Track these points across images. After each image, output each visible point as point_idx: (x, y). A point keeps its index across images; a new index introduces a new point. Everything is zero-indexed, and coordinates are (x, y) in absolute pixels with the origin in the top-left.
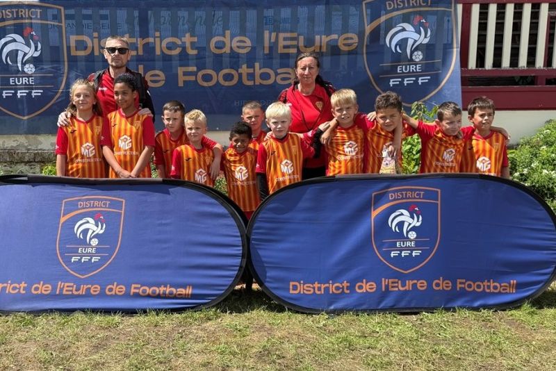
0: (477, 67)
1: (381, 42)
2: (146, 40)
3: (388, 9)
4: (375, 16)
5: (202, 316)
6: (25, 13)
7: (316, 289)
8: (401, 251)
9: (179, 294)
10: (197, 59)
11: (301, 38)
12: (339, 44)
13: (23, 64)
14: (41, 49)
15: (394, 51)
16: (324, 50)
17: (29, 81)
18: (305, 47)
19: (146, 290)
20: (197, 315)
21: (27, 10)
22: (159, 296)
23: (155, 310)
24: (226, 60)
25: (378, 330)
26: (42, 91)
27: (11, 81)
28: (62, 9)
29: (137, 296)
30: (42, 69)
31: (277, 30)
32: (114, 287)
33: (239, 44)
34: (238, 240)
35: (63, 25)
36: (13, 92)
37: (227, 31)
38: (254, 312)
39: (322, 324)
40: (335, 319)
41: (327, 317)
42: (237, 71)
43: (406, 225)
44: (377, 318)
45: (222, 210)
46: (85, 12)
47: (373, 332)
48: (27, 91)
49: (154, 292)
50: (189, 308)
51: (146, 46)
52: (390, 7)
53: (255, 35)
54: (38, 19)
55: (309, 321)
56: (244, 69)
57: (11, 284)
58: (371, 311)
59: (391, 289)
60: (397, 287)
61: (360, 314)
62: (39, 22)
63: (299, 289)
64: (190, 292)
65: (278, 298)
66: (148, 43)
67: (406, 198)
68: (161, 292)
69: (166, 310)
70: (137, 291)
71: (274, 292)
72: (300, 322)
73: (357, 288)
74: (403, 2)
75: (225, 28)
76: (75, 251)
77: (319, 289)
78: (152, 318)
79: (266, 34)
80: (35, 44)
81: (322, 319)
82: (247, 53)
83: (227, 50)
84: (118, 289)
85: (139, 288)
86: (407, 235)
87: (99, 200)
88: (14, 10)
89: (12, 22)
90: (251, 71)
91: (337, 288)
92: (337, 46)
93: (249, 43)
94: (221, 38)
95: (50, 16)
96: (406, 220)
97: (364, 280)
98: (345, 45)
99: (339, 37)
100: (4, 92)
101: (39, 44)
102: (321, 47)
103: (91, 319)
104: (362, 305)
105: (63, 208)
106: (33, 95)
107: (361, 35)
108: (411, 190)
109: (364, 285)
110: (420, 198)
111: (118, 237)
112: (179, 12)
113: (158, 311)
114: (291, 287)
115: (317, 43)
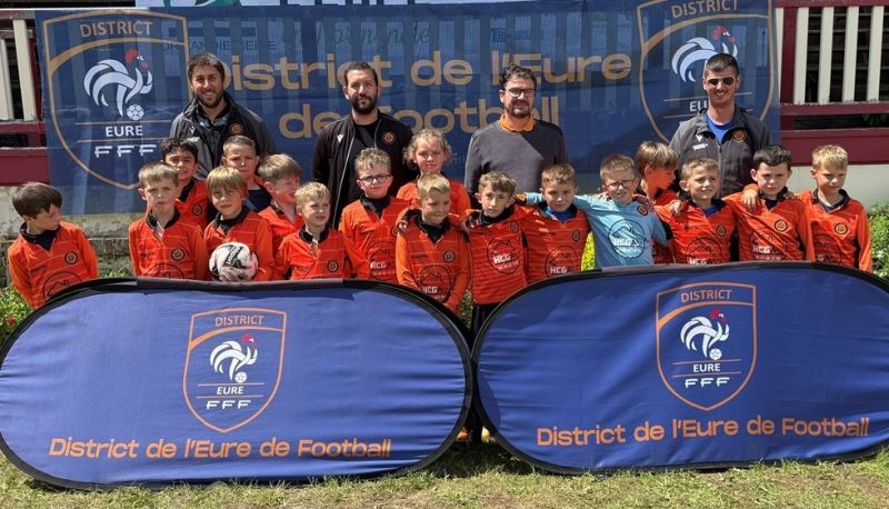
0: (806, 101)
1: (665, 67)
2: (313, 67)
3: (675, 16)
4: (655, 28)
5: (407, 483)
6: (127, 28)
7: (577, 438)
8: (700, 378)
9: (372, 453)
10: (391, 94)
11: (547, 62)
12: (603, 70)
13: (126, 106)
14: (153, 82)
15: (684, 79)
16: (581, 78)
17: (134, 131)
18: (553, 74)
19: (321, 448)
20: (399, 482)
21: (130, 23)
22: (341, 457)
23: (336, 477)
24: (436, 95)
25: (667, 496)
26: (154, 146)
27: (107, 132)
28: (184, 20)
29: (308, 457)
30: (155, 112)
31: (512, 49)
32: (272, 445)
33: (454, 71)
34: (459, 369)
35: (186, 44)
36: (110, 147)
37: (435, 52)
38: (485, 475)
39: (584, 491)
40: (606, 483)
41: (593, 479)
42: (453, 112)
43: (706, 339)
44: (666, 479)
45: (434, 324)
46: (219, 24)
47: (661, 499)
48: (132, 147)
49: (334, 450)
50: (386, 472)
51: (313, 75)
52: (677, 13)
53: (478, 56)
54: (146, 36)
55: (566, 485)
56: (463, 109)
57: (115, 444)
58: (658, 469)
59: (685, 435)
60: (695, 431)
61: (642, 474)
62: (149, 40)
63: (552, 439)
64: (389, 448)
65: (519, 453)
66: (316, 72)
67: (706, 300)
68: (345, 450)
69: (352, 476)
70: (307, 449)
71: (514, 444)
72: (553, 488)
73: (636, 435)
74: (697, 6)
75: (434, 46)
76: (212, 393)
77: (581, 438)
78: (332, 489)
79: (495, 55)
80: (142, 73)
81: (586, 483)
82: (467, 85)
83: (436, 80)
84: (280, 447)
85: (310, 446)
86: (708, 354)
87: (247, 314)
88: (111, 23)
89: (107, 42)
90: (473, 111)
91: (608, 436)
92: (601, 72)
93: (469, 69)
94: (427, 63)
95: (165, 31)
96: (706, 331)
97: (647, 423)
98: (611, 71)
99: (603, 60)
100: (97, 148)
101: (150, 75)
102: (576, 74)
103: (239, 494)
104: (643, 459)
105: (192, 327)
106: (142, 151)
107: (635, 56)
108: (713, 288)
109: (647, 430)
110: (725, 300)
111: (278, 369)
112: (363, 24)
113: (340, 479)
114: (539, 437)
115: (571, 68)
